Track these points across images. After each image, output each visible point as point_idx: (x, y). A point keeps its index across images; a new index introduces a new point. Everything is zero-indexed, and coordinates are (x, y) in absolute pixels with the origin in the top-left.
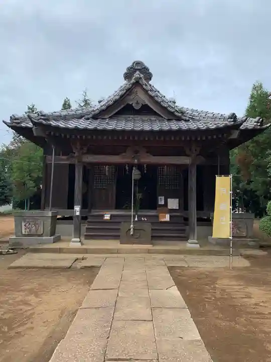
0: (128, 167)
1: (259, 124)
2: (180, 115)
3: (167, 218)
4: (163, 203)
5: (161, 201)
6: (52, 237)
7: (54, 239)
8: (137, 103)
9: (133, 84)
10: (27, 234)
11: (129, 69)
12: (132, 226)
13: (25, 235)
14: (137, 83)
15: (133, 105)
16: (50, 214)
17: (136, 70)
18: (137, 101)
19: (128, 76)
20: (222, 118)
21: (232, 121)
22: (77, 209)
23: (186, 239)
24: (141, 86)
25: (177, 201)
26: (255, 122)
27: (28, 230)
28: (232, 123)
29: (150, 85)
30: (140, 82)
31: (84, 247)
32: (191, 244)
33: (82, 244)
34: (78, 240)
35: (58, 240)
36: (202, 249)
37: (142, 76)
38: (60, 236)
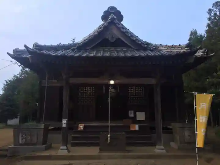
0: (105, 87)
1: (205, 54)
2: (146, 46)
3: (137, 127)
4: (133, 116)
5: (131, 114)
6: (44, 146)
7: (45, 147)
8: (113, 38)
9: (109, 23)
10: (23, 143)
11: (105, 12)
12: (109, 135)
13: (21, 145)
14: (112, 23)
15: (110, 39)
16: (42, 126)
17: (111, 13)
18: (112, 36)
19: (104, 18)
20: (180, 48)
21: (189, 49)
22: (64, 121)
23: (153, 145)
24: (115, 24)
25: (143, 114)
26: (202, 52)
27: (24, 140)
28: (189, 50)
29: (122, 24)
30: (115, 22)
31: (70, 154)
32: (159, 150)
33: (69, 151)
34: (65, 147)
35: (49, 148)
36: (168, 154)
37: (115, 17)
38: (51, 145)
